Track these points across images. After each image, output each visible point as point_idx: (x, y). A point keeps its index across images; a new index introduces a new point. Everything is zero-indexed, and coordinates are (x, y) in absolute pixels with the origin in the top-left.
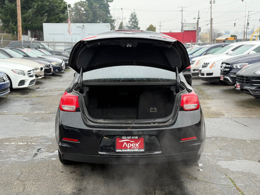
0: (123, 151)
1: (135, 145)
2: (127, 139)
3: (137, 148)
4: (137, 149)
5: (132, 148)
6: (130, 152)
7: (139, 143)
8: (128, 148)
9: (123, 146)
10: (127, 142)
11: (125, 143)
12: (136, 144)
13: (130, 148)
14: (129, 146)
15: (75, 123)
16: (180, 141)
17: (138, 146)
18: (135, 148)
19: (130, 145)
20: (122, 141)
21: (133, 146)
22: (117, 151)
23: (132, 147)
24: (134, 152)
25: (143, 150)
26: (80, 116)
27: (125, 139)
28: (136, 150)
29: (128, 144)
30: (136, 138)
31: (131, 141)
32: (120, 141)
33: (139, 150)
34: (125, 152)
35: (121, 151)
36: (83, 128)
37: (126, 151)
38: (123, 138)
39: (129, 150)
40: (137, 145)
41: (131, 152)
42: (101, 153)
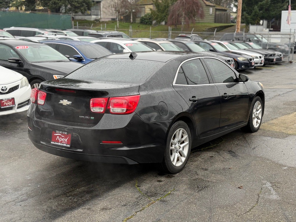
0: (56, 143)
1: (64, 140)
2: (59, 133)
5: (62, 142)
8: (60, 142)
9: (57, 139)
10: (60, 136)
11: (58, 137)
16: (101, 143)
17: (67, 142)
18: (64, 143)
19: (61, 139)
20: (56, 134)
22: (52, 143)
23: (62, 141)
24: (63, 146)
25: (69, 146)
27: (58, 133)
28: (65, 145)
29: (60, 138)
30: (66, 133)
31: (62, 136)
32: (54, 134)
33: (66, 145)
35: (54, 143)
37: (57, 144)
38: (57, 132)
39: (59, 144)
40: (66, 140)
41: (61, 145)
42: (42, 142)
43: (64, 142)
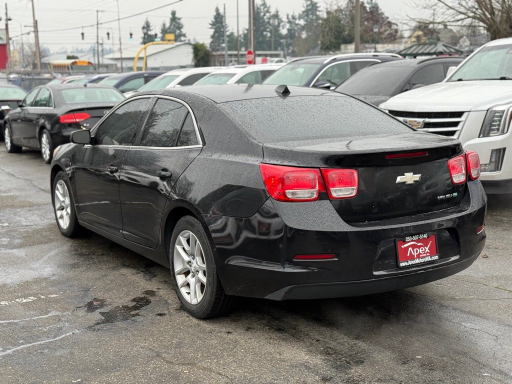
0: (410, 263)
1: (424, 250)
2: (412, 241)
3: (428, 254)
4: (427, 256)
5: (421, 256)
6: (419, 263)
7: (429, 245)
8: (416, 257)
9: (408, 255)
10: (413, 246)
11: (410, 249)
12: (425, 247)
13: (418, 257)
14: (416, 254)
15: (325, 222)
17: (429, 251)
18: (425, 255)
19: (417, 251)
20: (406, 246)
21: (422, 252)
22: (401, 265)
23: (420, 254)
24: (424, 262)
25: (436, 257)
26: (331, 208)
27: (410, 241)
28: (428, 259)
29: (415, 250)
30: (425, 236)
31: (419, 244)
32: (403, 247)
33: (431, 257)
34: (412, 264)
35: (406, 264)
36: (345, 230)
37: (413, 262)
38: (408, 239)
39: (417, 261)
40: (427, 250)
42: (375, 273)
43: (425, 253)
